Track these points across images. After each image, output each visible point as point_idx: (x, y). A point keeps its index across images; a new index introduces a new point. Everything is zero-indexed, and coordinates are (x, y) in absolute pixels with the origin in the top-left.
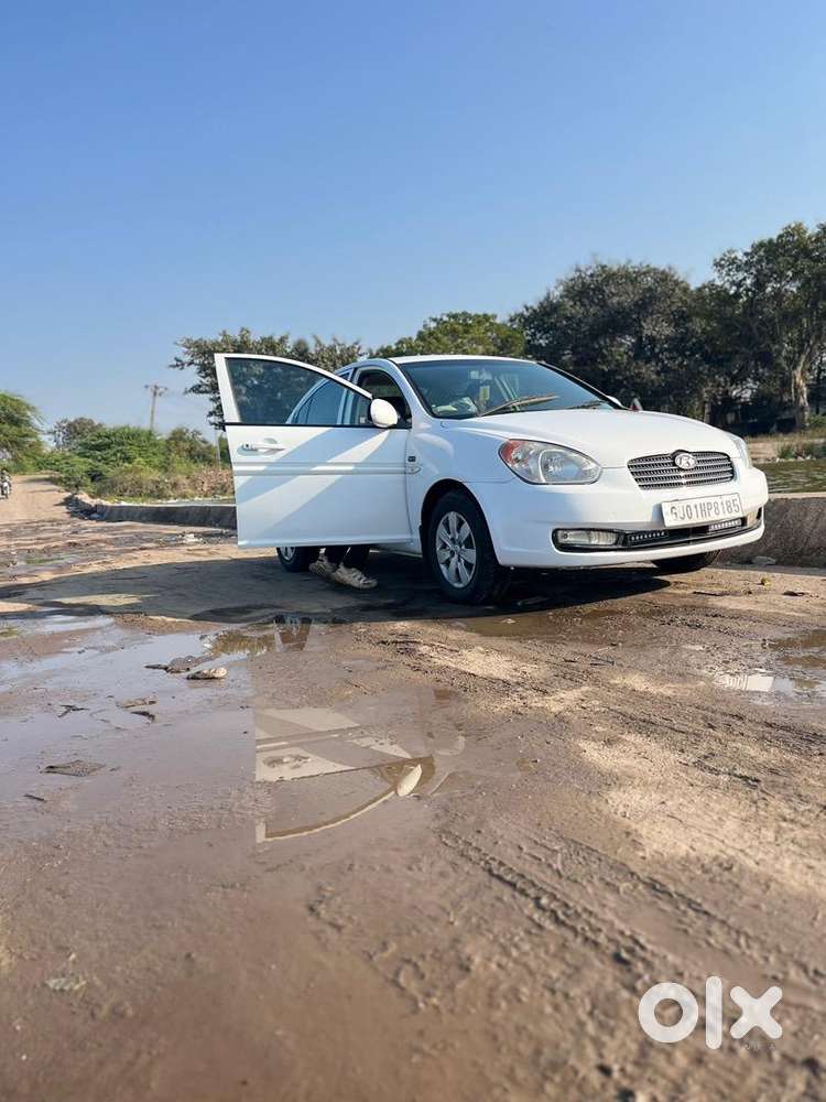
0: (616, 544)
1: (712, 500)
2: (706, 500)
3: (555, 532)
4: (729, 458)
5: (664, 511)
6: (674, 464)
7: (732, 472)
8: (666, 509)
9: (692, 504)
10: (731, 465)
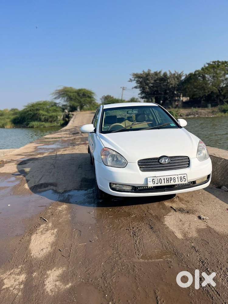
0: (131, 190)
1: (172, 177)
2: (169, 177)
3: (110, 183)
4: (189, 158)
5: (149, 180)
6: (159, 162)
7: (189, 164)
8: (150, 180)
9: (162, 178)
10: (189, 161)
